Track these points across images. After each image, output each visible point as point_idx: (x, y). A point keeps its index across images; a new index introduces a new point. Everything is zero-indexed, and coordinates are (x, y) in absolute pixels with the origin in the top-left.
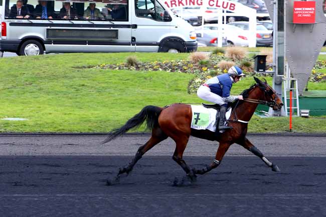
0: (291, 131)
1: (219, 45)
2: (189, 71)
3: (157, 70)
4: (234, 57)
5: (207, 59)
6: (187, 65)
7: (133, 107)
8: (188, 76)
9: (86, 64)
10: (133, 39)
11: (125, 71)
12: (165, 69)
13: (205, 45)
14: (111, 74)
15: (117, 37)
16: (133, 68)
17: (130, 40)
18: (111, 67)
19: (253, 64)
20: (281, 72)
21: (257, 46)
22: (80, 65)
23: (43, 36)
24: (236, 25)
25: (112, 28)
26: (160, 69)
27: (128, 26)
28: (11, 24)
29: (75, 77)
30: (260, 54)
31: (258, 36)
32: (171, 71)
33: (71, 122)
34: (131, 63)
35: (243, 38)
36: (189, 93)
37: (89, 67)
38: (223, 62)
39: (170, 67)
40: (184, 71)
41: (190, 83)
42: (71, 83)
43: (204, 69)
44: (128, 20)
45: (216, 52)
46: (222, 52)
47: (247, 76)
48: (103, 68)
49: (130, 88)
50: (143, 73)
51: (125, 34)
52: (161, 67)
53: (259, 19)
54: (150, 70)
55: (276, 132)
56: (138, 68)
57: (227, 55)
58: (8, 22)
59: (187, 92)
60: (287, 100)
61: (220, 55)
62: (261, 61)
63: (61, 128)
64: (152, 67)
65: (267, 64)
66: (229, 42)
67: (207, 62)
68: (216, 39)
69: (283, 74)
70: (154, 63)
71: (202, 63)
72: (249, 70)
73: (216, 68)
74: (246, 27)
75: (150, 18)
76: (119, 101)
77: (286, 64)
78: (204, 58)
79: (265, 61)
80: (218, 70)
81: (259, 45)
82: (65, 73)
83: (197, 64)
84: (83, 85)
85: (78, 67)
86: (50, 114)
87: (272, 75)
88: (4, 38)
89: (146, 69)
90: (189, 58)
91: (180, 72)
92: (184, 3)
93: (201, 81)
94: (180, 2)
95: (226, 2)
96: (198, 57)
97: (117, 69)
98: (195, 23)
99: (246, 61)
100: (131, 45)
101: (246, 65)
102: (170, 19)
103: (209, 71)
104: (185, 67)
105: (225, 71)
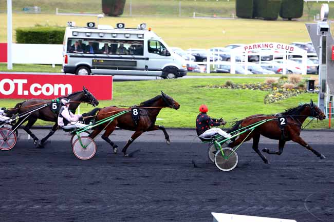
0: (330, 128)
1: (284, 73)
2: (265, 89)
3: (244, 89)
4: (294, 81)
5: (277, 82)
6: (263, 86)
7: (230, 112)
8: (265, 93)
9: (200, 85)
10: (146, 66)
11: (225, 89)
12: (250, 88)
13: (274, 73)
14: (216, 91)
15: (136, 65)
16: (230, 87)
17: (144, 67)
18: (216, 87)
19: (306, 85)
20: (324, 90)
21: (307, 74)
22: (197, 85)
23: (90, 64)
24: (294, 60)
25: (133, 60)
26: (247, 88)
27: (143, 59)
28: (71, 56)
29: (193, 93)
30: (311, 79)
31: (308, 67)
32: (254, 89)
33: (191, 121)
34: (228, 84)
35: (298, 68)
36: (265, 103)
37: (202, 87)
38: (287, 84)
39: (253, 87)
40: (262, 89)
41: (266, 97)
42: (191, 97)
43: (275, 88)
44: (143, 55)
45: (282, 78)
46: (286, 78)
47: (302, 93)
48: (211, 87)
49: (228, 100)
50: (236, 90)
51: (141, 64)
52: (247, 87)
53: (309, 56)
54: (240, 89)
55: (320, 129)
56: (233, 87)
57: (289, 79)
58: (69, 55)
59: (263, 103)
60: (328, 108)
61: (285, 79)
62: (311, 84)
63: (184, 125)
64: (242, 87)
65: (315, 85)
66: (290, 71)
67: (277, 84)
68: (282, 69)
69: (325, 92)
70: (243, 84)
71: (273, 85)
72: (303, 89)
73: (282, 88)
74: (300, 61)
75: (158, 54)
76: (221, 109)
77: (327, 86)
78: (274, 81)
79: (313, 84)
80: (284, 89)
81: (309, 73)
82: (187, 90)
83: (270, 85)
84: (198, 98)
85: (196, 87)
86: (178, 116)
87: (318, 93)
88: (66, 65)
89: (238, 88)
90: (265, 82)
91: (259, 90)
92: (261, 46)
93: (273, 96)
94: (259, 46)
95: (288, 45)
96: (271, 81)
97: (220, 88)
98: (268, 59)
99: (301, 84)
100: (145, 71)
101: (302, 86)
102: (170, 55)
103: (278, 90)
104: (262, 87)
105: (288, 90)
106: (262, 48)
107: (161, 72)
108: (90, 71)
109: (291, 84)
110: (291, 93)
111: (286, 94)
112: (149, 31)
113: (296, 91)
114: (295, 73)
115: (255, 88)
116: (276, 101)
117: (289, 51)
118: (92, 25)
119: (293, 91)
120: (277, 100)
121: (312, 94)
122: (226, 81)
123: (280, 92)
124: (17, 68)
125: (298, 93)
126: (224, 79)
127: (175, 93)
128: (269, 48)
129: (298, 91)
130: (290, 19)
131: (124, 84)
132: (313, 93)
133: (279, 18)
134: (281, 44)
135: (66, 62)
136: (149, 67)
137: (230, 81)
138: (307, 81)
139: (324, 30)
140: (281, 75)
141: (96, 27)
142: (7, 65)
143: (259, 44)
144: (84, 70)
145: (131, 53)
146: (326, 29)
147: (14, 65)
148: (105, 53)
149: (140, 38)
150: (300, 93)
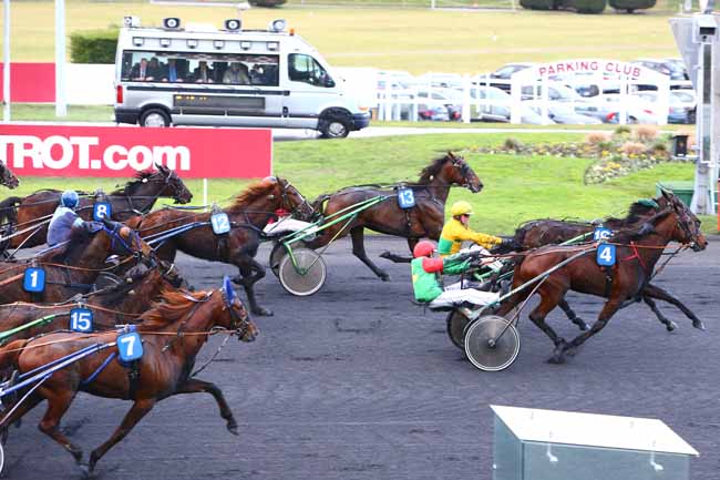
1: (623, 122)
2: (585, 155)
3: (542, 154)
4: (643, 137)
5: (607, 140)
6: (582, 148)
7: (513, 202)
8: (584, 163)
10: (285, 108)
11: (503, 156)
12: (554, 153)
13: (600, 122)
15: (263, 106)
16: (513, 152)
17: (281, 110)
18: (484, 151)
19: (669, 146)
20: (707, 156)
21: (669, 123)
23: (170, 105)
24: (641, 96)
25: (257, 95)
26: (548, 154)
27: (279, 93)
28: (129, 88)
30: (679, 133)
31: (670, 110)
32: (562, 156)
34: (510, 145)
35: (649, 112)
36: (586, 183)
37: (456, 150)
38: (630, 144)
39: (560, 151)
40: (578, 155)
41: (587, 172)
43: (605, 153)
44: (277, 85)
45: (620, 131)
46: (627, 131)
47: (661, 163)
48: (474, 151)
49: (509, 178)
50: (524, 158)
51: (274, 103)
52: (549, 150)
53: (672, 88)
54: (535, 154)
56: (518, 151)
57: (634, 134)
58: (125, 85)
59: (582, 183)
60: (716, 194)
61: (625, 135)
62: (681, 143)
64: (537, 151)
65: (688, 147)
66: (632, 117)
67: (609, 144)
68: (616, 114)
69: (708, 159)
70: (540, 145)
71: (601, 146)
72: (663, 155)
73: (620, 153)
74: (653, 99)
77: (712, 147)
78: (603, 139)
79: (685, 143)
80: (623, 154)
81: (672, 121)
83: (596, 146)
87: (695, 161)
88: (120, 105)
89: (529, 152)
90: (585, 140)
91: (572, 156)
92: (574, 66)
93: (601, 168)
94: (569, 67)
95: (629, 65)
96: (597, 138)
97: (492, 152)
98: (587, 94)
99: (659, 143)
100: (283, 118)
101: (661, 148)
102: (333, 85)
103: (611, 156)
104: (580, 151)
105: (632, 155)
106: (576, 71)
107: (316, 120)
108: (170, 118)
109: (639, 145)
110: (639, 163)
111: (628, 164)
112: (292, 35)
113: (649, 158)
114: (645, 122)
115: (565, 152)
116: (608, 180)
117: (631, 76)
118: (175, 23)
119: (641, 159)
120: (610, 177)
121: (681, 164)
122: (505, 138)
123: (616, 160)
124: (76, 114)
125: (652, 162)
126: (501, 135)
127: (400, 164)
128: (590, 70)
129: (653, 158)
130: (630, 11)
131: (294, 146)
132: (684, 161)
133: (608, 8)
134: (615, 62)
135: (120, 99)
136: (290, 111)
137: (512, 138)
138: (671, 138)
139: (707, 31)
140: (617, 126)
141: (181, 26)
142: (54, 107)
143: (569, 62)
144: (157, 116)
145: (255, 80)
146: (711, 31)
147: (70, 108)
148: (200, 81)
149: (272, 50)
150: (658, 162)
